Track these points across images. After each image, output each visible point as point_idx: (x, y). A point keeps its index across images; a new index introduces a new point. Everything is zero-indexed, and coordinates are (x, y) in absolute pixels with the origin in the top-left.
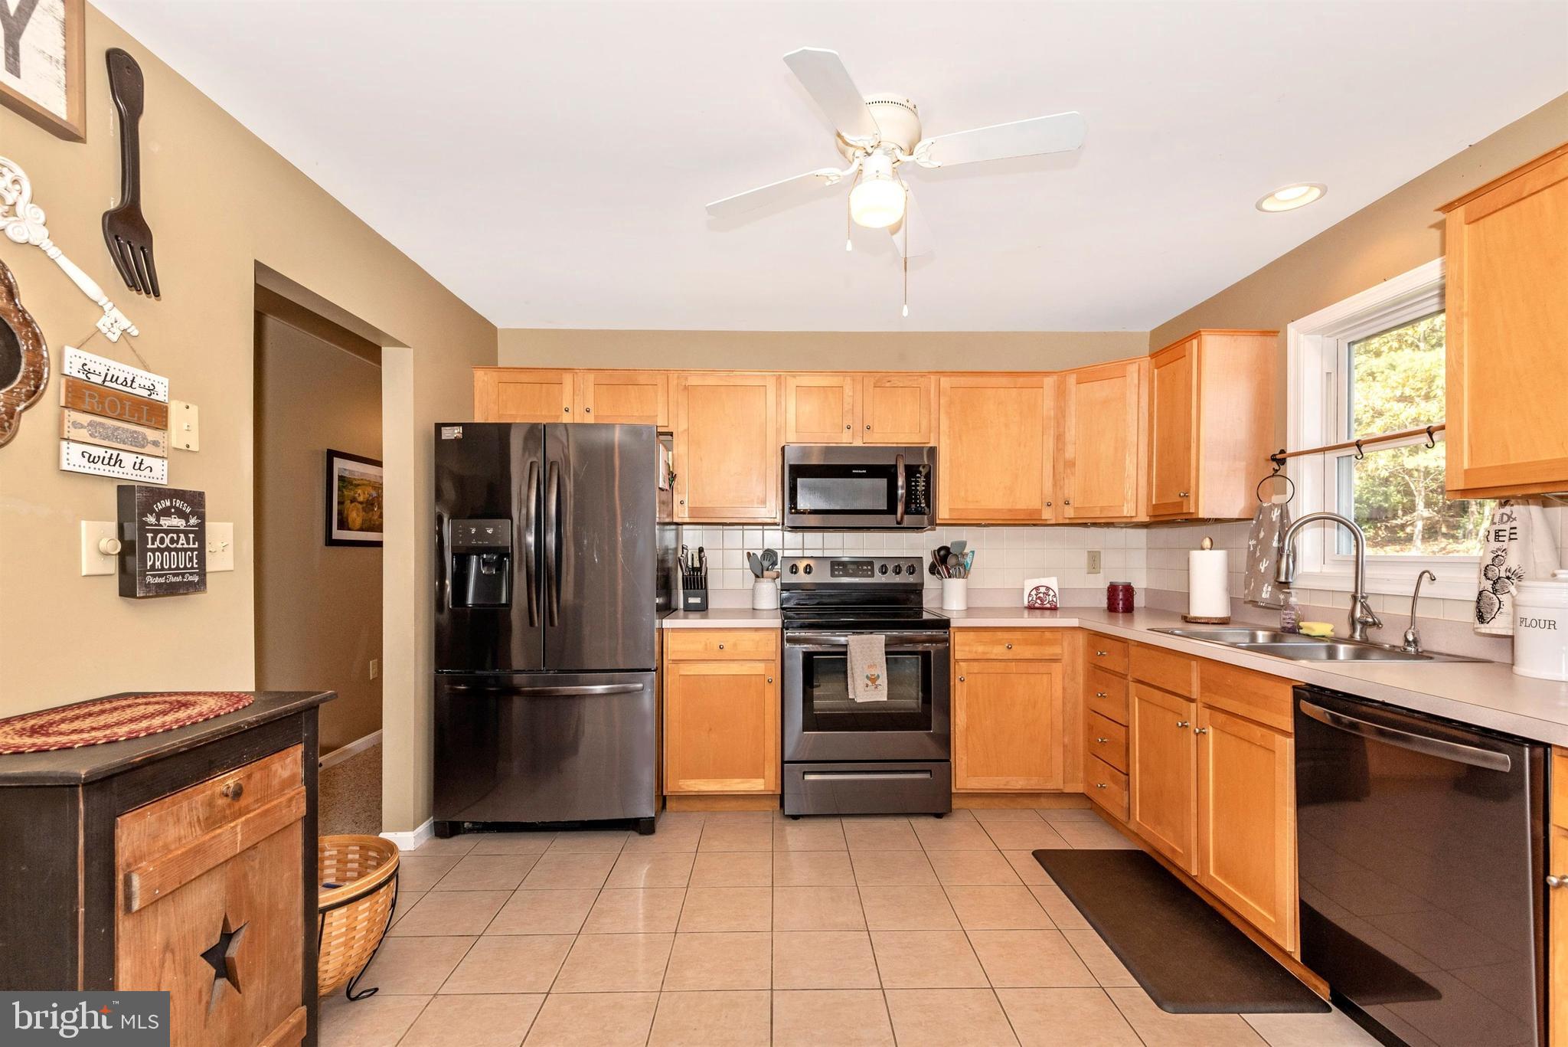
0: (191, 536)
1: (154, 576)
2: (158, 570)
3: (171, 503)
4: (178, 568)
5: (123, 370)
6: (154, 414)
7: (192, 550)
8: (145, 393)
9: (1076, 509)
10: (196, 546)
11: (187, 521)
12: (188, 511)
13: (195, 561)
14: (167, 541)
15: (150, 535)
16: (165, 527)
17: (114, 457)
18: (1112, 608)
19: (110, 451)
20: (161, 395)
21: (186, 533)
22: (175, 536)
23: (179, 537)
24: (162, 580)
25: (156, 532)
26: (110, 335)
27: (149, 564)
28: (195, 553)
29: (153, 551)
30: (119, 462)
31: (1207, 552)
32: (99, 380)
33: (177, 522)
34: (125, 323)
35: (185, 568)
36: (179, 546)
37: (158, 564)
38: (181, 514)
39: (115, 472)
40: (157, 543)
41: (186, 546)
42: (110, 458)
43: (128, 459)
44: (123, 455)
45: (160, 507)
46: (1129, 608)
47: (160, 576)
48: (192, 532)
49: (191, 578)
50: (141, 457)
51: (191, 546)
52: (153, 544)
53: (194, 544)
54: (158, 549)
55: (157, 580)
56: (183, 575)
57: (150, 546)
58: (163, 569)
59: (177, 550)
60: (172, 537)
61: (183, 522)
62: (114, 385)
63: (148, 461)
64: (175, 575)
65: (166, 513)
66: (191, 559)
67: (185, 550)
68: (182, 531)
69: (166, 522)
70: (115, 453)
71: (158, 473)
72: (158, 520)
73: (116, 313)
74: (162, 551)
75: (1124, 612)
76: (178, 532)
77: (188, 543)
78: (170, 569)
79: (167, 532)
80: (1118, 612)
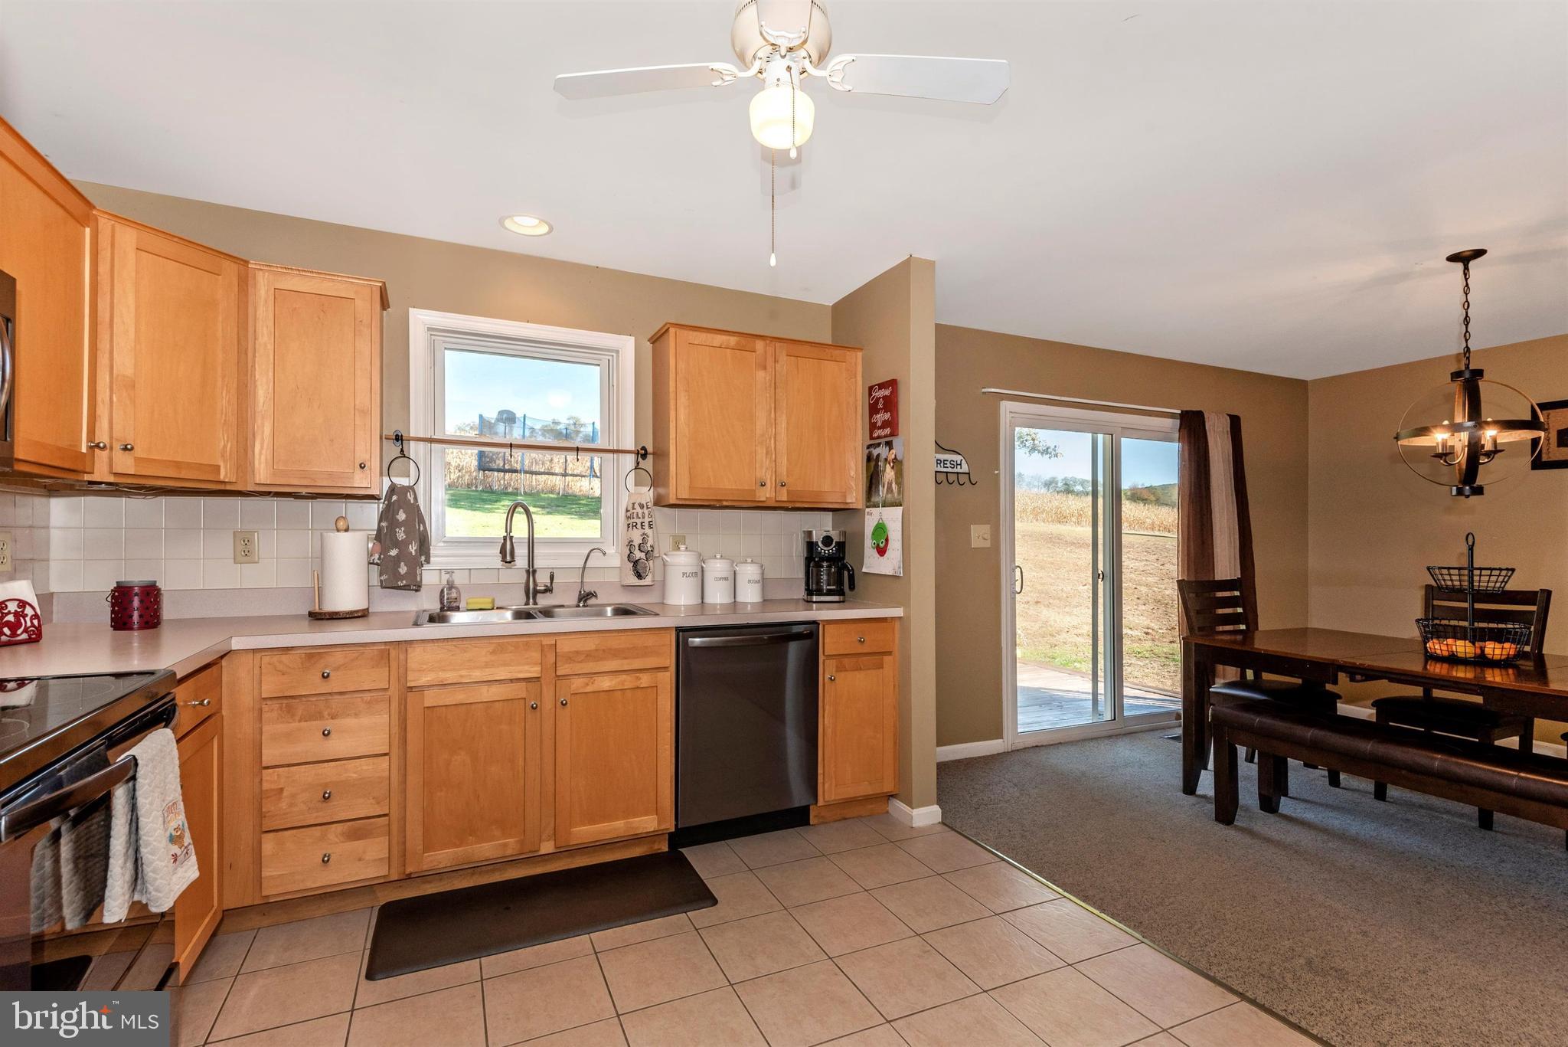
9: (138, 460)
18: (120, 621)
31: (343, 534)
46: (151, 620)
75: (140, 628)
80: (131, 629)
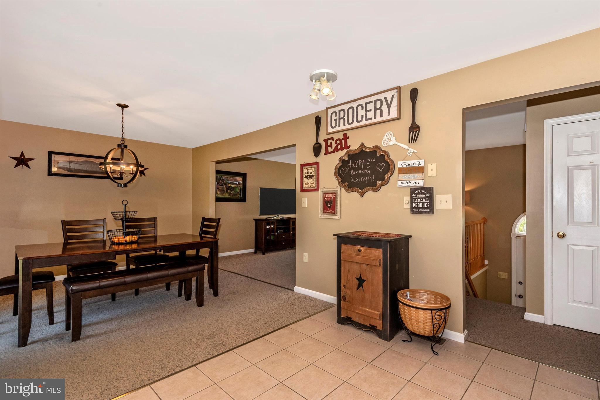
0: (427, 199)
1: (415, 209)
2: (416, 207)
3: (420, 191)
4: (422, 207)
5: (410, 162)
6: (420, 169)
7: (427, 203)
8: (417, 165)
10: (429, 201)
11: (426, 195)
12: (426, 192)
13: (428, 206)
14: (419, 200)
15: (414, 199)
16: (419, 197)
17: (409, 182)
19: (408, 181)
20: (422, 164)
21: (425, 198)
22: (422, 199)
23: (423, 200)
24: (418, 210)
25: (416, 199)
26: (410, 155)
27: (414, 206)
28: (428, 203)
29: (415, 203)
30: (410, 183)
32: (405, 166)
33: (423, 196)
34: (413, 150)
35: (425, 207)
36: (423, 202)
37: (416, 206)
38: (423, 193)
39: (409, 185)
40: (416, 201)
41: (425, 202)
42: (408, 183)
43: (412, 182)
44: (411, 181)
45: (417, 192)
47: (417, 209)
48: (427, 198)
49: (427, 210)
50: (416, 181)
51: (427, 202)
52: (415, 201)
53: (428, 201)
54: (416, 202)
55: (416, 210)
56: (424, 209)
57: (414, 202)
58: (418, 207)
59: (422, 203)
60: (421, 200)
61: (424, 196)
62: (409, 166)
63: (417, 181)
64: (421, 209)
65: (419, 193)
66: (427, 205)
67: (425, 203)
68: (424, 198)
69: (418, 196)
70: (409, 181)
71: (421, 184)
72: (416, 195)
73: (410, 149)
74: (417, 203)
76: (422, 198)
77: (426, 201)
78: (420, 207)
79: (419, 198)
